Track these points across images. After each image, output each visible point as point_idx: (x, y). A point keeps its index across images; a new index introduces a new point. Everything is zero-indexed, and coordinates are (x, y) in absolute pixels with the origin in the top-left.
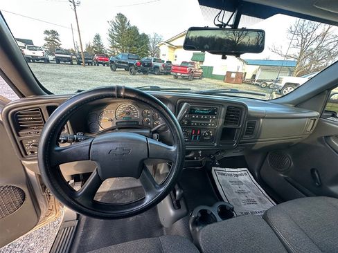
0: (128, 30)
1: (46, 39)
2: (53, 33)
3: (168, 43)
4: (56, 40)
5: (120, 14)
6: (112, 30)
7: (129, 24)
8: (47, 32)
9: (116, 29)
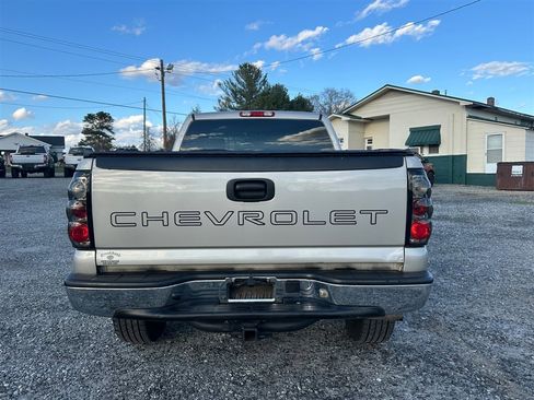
0: (264, 94)
1: (86, 131)
2: (101, 118)
3: (347, 114)
4: (105, 131)
5: (245, 65)
6: (228, 100)
7: (264, 81)
8: (90, 118)
9: (235, 97)
